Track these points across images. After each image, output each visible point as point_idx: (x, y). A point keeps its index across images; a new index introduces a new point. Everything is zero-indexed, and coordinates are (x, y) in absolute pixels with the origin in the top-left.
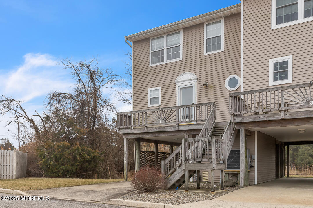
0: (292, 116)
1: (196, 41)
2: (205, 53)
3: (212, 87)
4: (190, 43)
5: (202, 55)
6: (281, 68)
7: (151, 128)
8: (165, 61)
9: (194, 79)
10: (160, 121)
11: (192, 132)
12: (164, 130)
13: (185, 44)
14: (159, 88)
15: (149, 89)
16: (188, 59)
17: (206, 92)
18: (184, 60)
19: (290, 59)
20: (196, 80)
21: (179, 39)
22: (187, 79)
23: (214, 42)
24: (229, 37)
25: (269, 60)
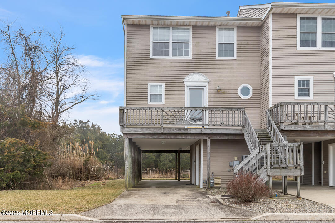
0: (333, 128)
1: (207, 43)
2: (217, 57)
3: (224, 92)
4: (200, 43)
5: (213, 59)
6: (304, 86)
7: (169, 129)
8: (171, 56)
9: (205, 82)
10: (183, 122)
11: (215, 136)
12: (186, 132)
13: (195, 43)
14: (163, 85)
15: (150, 84)
16: (198, 59)
17: (218, 96)
18: (193, 59)
19: (311, 79)
20: (208, 83)
21: (187, 35)
22: (197, 80)
23: (226, 49)
24: (242, 47)
25: (295, 76)
